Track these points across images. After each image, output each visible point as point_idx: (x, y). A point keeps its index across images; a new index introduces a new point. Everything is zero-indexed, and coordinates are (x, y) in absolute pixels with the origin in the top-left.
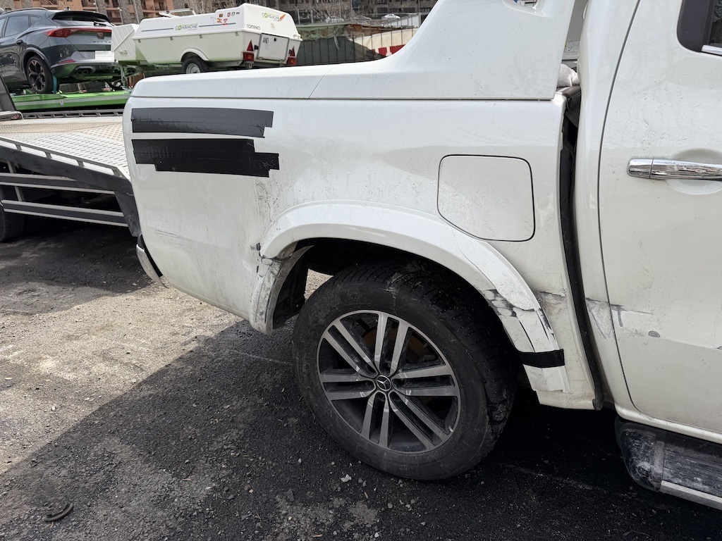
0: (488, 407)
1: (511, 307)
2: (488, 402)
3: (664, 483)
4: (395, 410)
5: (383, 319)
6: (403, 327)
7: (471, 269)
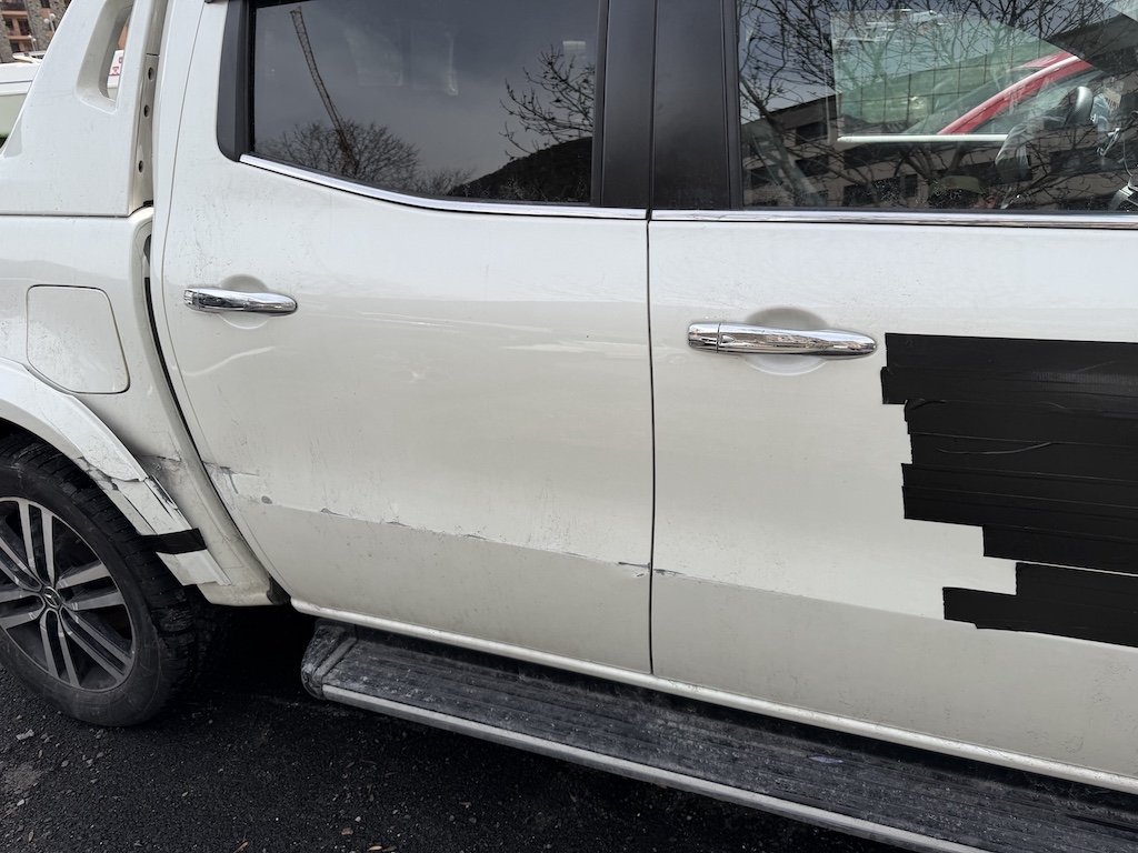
0: (150, 614)
1: (109, 478)
2: (150, 609)
3: (326, 688)
4: (70, 633)
5: (24, 507)
6: (47, 517)
7: (53, 432)
